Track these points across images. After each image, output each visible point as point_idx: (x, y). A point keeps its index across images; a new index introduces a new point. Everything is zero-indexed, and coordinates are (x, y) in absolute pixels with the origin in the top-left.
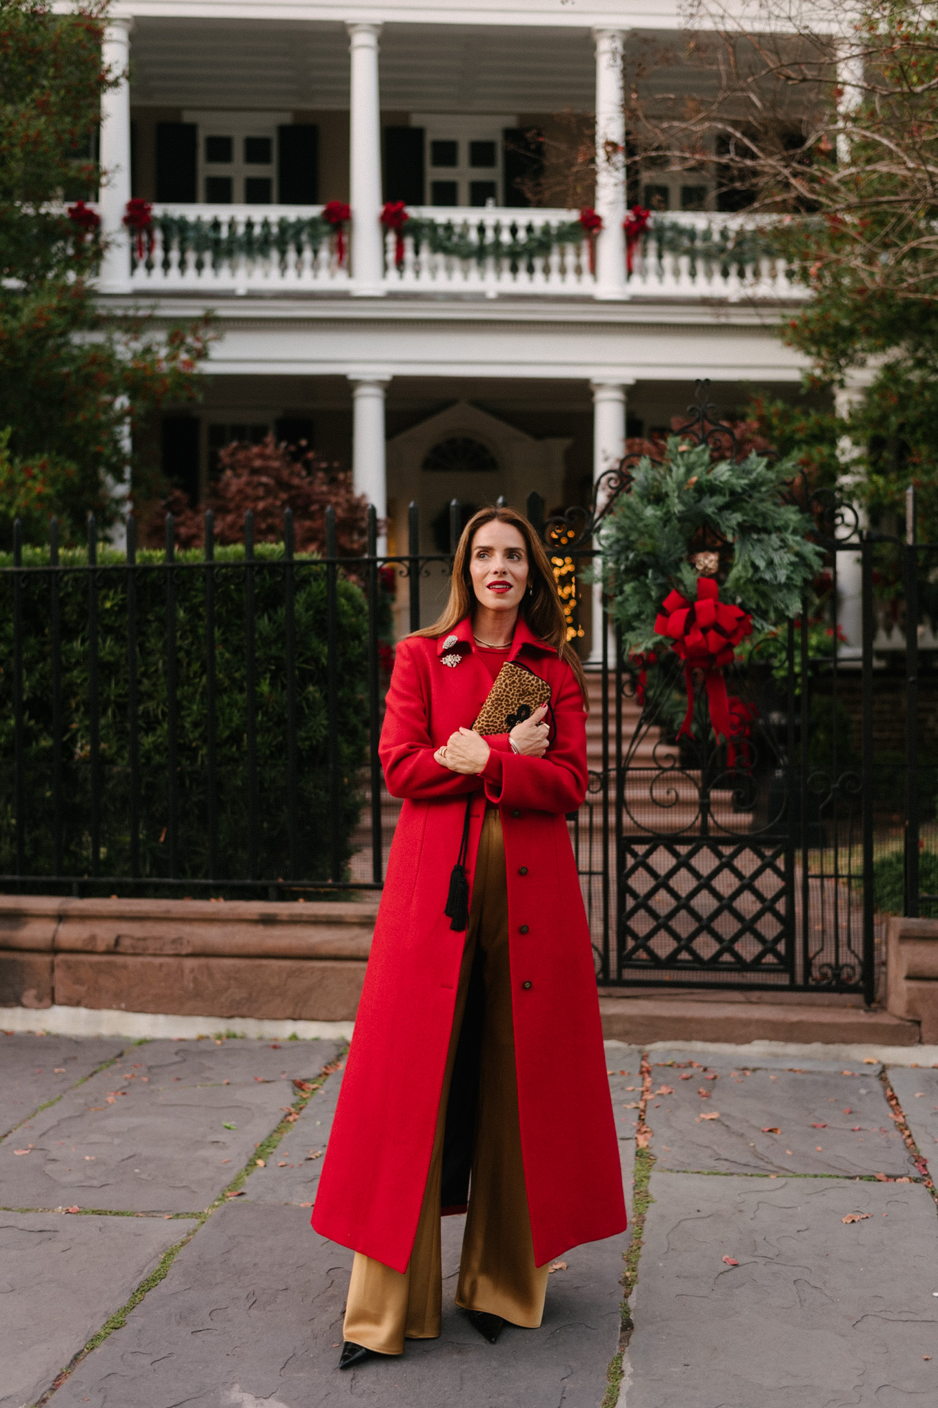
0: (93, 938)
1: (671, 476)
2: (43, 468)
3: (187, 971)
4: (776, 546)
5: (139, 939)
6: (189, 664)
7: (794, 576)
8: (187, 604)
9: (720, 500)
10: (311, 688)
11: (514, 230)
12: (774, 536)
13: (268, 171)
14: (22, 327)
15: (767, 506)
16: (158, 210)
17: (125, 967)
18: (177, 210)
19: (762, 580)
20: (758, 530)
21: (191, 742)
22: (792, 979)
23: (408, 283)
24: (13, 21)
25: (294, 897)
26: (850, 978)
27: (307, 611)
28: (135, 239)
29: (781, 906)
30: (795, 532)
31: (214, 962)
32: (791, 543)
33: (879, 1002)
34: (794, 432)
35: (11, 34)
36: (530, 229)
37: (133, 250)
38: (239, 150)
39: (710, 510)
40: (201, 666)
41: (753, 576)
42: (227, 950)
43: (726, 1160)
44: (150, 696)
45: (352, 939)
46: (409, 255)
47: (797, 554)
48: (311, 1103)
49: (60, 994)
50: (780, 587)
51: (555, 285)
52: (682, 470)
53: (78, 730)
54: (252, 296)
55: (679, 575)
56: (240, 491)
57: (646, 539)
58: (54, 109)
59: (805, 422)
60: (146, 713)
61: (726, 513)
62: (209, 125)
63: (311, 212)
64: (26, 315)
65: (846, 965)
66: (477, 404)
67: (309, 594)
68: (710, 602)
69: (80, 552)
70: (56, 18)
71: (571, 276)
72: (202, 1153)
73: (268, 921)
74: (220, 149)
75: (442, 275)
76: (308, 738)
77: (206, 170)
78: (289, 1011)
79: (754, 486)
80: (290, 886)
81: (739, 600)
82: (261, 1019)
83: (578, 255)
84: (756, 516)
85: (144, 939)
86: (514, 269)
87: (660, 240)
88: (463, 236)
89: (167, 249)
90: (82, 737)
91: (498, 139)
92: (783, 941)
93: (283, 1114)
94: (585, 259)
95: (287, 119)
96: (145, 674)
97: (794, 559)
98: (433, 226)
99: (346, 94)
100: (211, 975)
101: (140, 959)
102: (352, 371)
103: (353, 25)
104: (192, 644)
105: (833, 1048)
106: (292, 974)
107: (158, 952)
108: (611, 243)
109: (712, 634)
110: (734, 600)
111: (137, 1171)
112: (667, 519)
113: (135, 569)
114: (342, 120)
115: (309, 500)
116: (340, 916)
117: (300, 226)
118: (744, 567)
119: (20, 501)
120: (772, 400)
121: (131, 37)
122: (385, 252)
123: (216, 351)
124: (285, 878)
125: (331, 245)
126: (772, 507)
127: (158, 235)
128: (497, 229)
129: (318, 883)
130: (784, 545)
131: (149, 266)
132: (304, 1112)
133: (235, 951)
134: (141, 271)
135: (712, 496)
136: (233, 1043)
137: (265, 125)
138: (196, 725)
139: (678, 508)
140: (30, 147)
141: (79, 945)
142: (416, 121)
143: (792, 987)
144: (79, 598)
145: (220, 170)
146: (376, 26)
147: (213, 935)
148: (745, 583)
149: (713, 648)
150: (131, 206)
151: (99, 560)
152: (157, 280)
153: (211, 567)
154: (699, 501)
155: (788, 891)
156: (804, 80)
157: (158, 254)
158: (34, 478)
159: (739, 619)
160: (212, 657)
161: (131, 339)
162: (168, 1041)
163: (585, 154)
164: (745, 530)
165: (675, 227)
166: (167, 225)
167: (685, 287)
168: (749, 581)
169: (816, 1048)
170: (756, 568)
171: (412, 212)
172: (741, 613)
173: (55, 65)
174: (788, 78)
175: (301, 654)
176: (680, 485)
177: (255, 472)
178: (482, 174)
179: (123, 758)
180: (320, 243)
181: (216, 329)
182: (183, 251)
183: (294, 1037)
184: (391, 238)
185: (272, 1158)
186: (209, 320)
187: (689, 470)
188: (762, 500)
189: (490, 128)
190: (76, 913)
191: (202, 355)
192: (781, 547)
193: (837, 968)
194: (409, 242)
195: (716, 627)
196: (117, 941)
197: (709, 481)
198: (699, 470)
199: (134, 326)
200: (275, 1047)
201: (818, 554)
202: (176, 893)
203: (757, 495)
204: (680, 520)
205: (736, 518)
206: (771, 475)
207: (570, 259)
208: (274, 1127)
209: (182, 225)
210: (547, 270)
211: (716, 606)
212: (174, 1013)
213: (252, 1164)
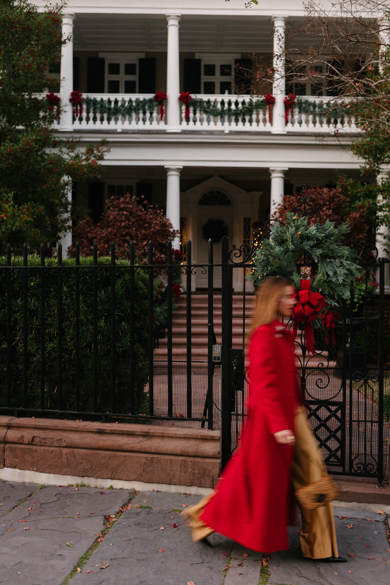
0: (22, 437)
1: (288, 232)
2: (28, 209)
3: (64, 454)
4: (338, 266)
5: (42, 439)
6: (68, 312)
7: (346, 280)
8: (68, 284)
9: (311, 243)
10: (123, 324)
11: (237, 104)
12: (337, 260)
13: (134, 78)
14: (20, 148)
15: (334, 246)
16: (84, 96)
17: (36, 451)
18: (92, 96)
19: (331, 281)
20: (330, 258)
21: (69, 347)
22: (344, 469)
23: (191, 126)
24: (19, 17)
25: (113, 421)
26: (371, 470)
27: (122, 288)
28: (75, 108)
29: (339, 434)
30: (347, 259)
31: (76, 450)
32: (345, 264)
33: (386, 481)
34: (358, 192)
35: (19, 22)
36: (243, 103)
37: (74, 112)
38: (122, 69)
39: (307, 248)
40: (74, 312)
41: (327, 279)
42: (82, 445)
43: (305, 577)
44: (51, 326)
45: (138, 443)
46: (191, 115)
47: (348, 270)
48: (111, 530)
49: (7, 462)
50: (340, 285)
51: (254, 127)
52: (293, 229)
53: (19, 340)
54: (124, 132)
55: (292, 277)
56: (115, 218)
57: (277, 260)
58: (37, 54)
59: (362, 189)
60: (49, 333)
61: (315, 249)
62: (110, 58)
63: (150, 96)
64: (21, 144)
65: (370, 464)
66: (222, 177)
67: (124, 280)
68: (306, 291)
69: (21, 259)
70: (38, 14)
71: (261, 124)
72: (53, 562)
73: (101, 432)
74: (114, 69)
75: (205, 123)
76: (121, 347)
77: (108, 77)
78: (109, 476)
79: (328, 236)
80: (112, 416)
81: (320, 290)
82: (96, 478)
83: (264, 115)
84: (329, 250)
85: (45, 439)
86: (237, 121)
87: (300, 108)
88: (214, 106)
89: (88, 112)
90: (21, 343)
91: (233, 63)
92: (340, 451)
93: (96, 537)
94: (267, 116)
95: (143, 56)
96: (49, 316)
97: (346, 272)
98: (201, 102)
99: (166, 45)
100: (74, 456)
101: (43, 448)
102: (166, 164)
103: (169, 16)
104: (70, 302)
105: (362, 505)
106: (111, 458)
107: (51, 445)
108: (279, 109)
109: (307, 307)
110: (318, 290)
111: (19, 573)
112: (287, 251)
113: (44, 269)
114: (164, 56)
115: (144, 221)
116: (133, 431)
117: (145, 102)
118: (323, 274)
119: (17, 224)
120: (348, 178)
121: (74, 22)
122: (181, 113)
123: (107, 156)
124: (110, 412)
125: (157, 110)
126: (336, 247)
127: (85, 106)
128: (230, 103)
129: (124, 415)
130: (342, 265)
131: (81, 120)
132: (107, 535)
133: (85, 446)
134: (77, 122)
135: (308, 241)
136: (84, 489)
137: (133, 58)
138: (71, 339)
139: (291, 247)
140: (26, 71)
141: (16, 440)
142: (197, 56)
143: (344, 473)
144: (20, 281)
145: (114, 77)
146: (178, 16)
147: (75, 438)
148: (323, 282)
149: (307, 313)
150: (72, 94)
151: (29, 263)
152: (84, 126)
153: (78, 268)
154: (302, 243)
155: (342, 428)
156: (358, 42)
157: (84, 114)
158: (24, 213)
159: (320, 300)
160: (78, 308)
161: (70, 152)
162: (55, 486)
163: (260, 75)
164: (323, 257)
165: (306, 102)
166: (89, 102)
167: (311, 128)
168: (325, 281)
169: (354, 504)
170: (328, 276)
171: (193, 96)
172: (321, 297)
173: (37, 35)
174: (351, 41)
175: (119, 308)
176: (292, 236)
177: (121, 209)
178: (225, 79)
179: (39, 354)
180: (153, 110)
181: (107, 146)
182: (95, 113)
183: (111, 487)
184: (184, 108)
185: (85, 566)
186: (104, 143)
187: (297, 228)
188: (332, 244)
189: (229, 59)
190: (15, 425)
191: (101, 158)
192: (340, 266)
193: (365, 465)
194: (191, 109)
195: (309, 303)
196: (33, 438)
197: (307, 234)
198: (302, 228)
199: (72, 145)
200: (101, 493)
201: (358, 269)
202: (61, 417)
203: (329, 241)
204: (292, 251)
205: (319, 251)
206: (336, 231)
207: (261, 116)
208: (89, 546)
209: (95, 101)
210: (251, 121)
211: (309, 293)
212: (58, 474)
213: (75, 570)
